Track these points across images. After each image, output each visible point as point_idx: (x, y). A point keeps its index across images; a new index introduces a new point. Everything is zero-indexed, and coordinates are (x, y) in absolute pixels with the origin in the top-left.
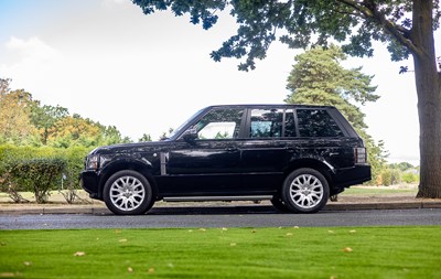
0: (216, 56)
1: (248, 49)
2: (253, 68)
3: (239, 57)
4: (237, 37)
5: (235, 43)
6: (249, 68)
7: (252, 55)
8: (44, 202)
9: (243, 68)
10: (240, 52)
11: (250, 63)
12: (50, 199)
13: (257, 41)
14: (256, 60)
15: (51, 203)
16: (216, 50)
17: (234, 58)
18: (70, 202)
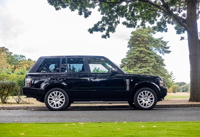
0: (91, 31)
1: (107, 28)
2: (109, 37)
3: (102, 31)
4: (101, 22)
5: (100, 25)
6: (107, 37)
7: (108, 31)
8: (5, 103)
9: (104, 37)
10: (102, 29)
11: (108, 35)
12: (8, 101)
13: (111, 24)
14: (110, 33)
15: (9, 103)
16: (91, 28)
17: (99, 32)
18: (18, 103)
